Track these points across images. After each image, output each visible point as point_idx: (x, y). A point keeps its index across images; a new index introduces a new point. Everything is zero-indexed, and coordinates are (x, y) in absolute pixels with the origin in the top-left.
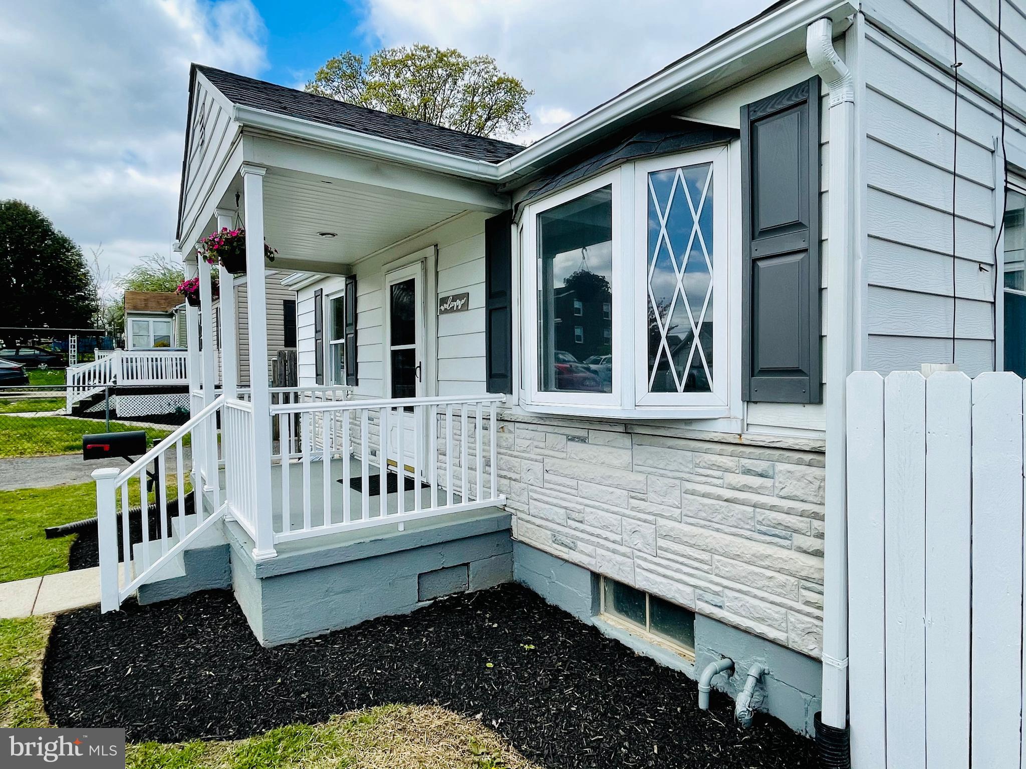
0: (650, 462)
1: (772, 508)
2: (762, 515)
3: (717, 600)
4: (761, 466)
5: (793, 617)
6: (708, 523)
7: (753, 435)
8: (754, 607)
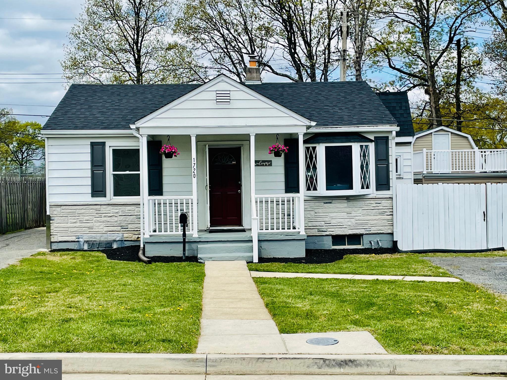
0: (353, 205)
1: (382, 209)
2: (380, 211)
3: (370, 230)
4: (379, 202)
5: (386, 227)
6: (368, 215)
7: (378, 197)
8: (378, 228)
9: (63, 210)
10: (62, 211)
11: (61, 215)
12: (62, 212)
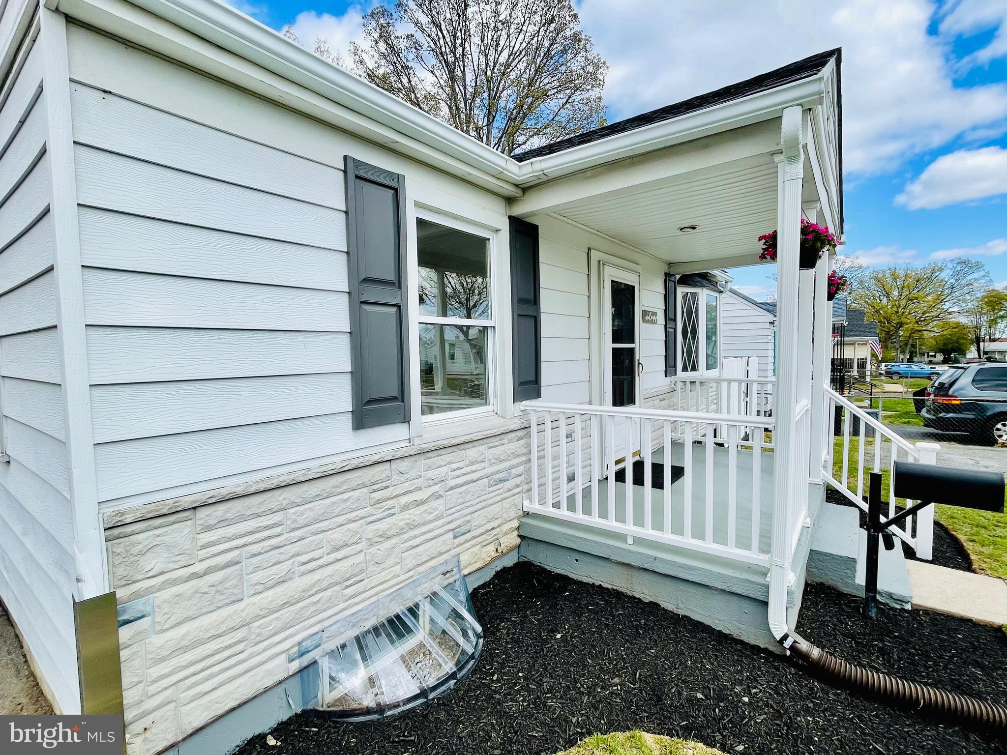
9: (208, 528)
10: (205, 538)
11: (199, 568)
12: (203, 547)
